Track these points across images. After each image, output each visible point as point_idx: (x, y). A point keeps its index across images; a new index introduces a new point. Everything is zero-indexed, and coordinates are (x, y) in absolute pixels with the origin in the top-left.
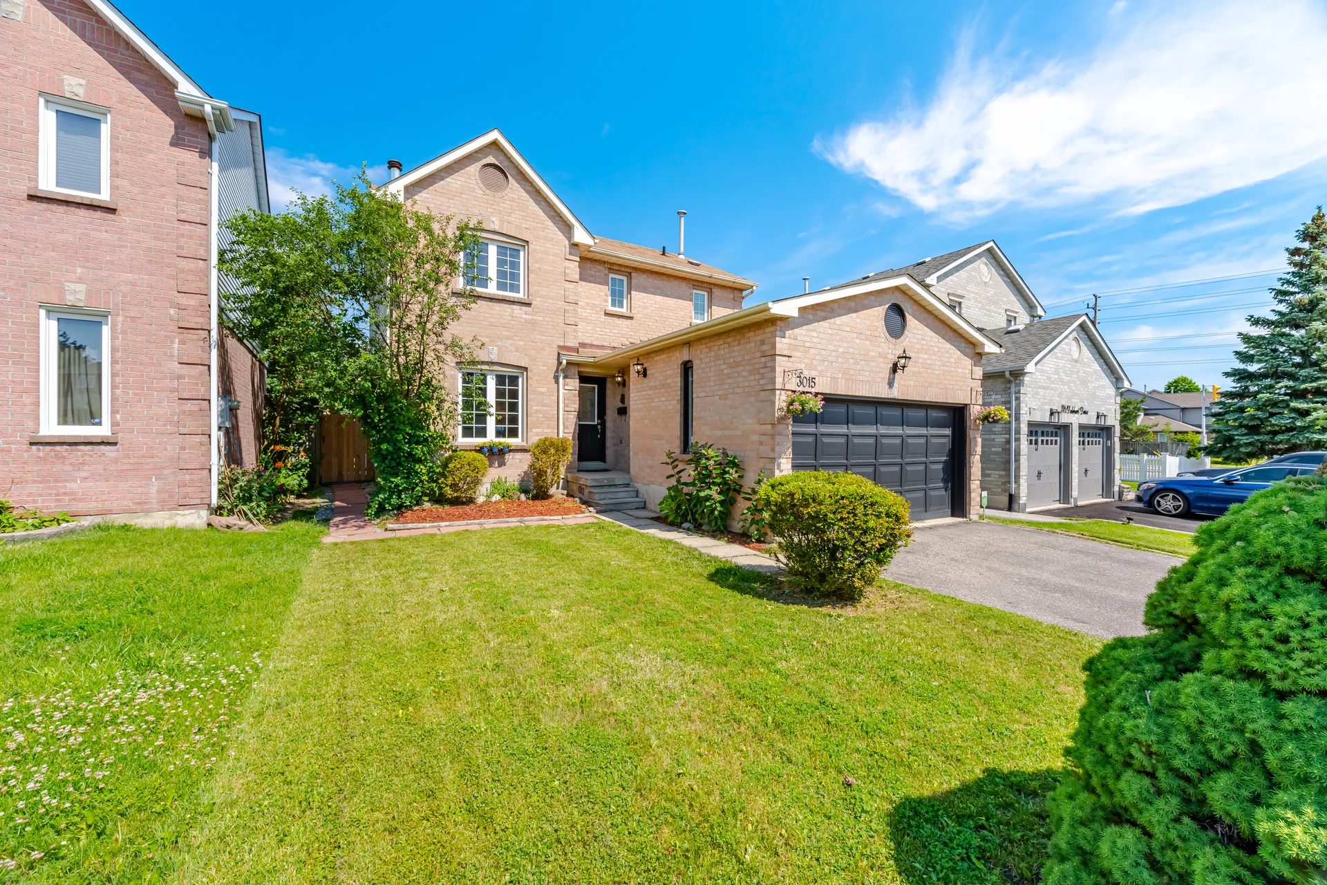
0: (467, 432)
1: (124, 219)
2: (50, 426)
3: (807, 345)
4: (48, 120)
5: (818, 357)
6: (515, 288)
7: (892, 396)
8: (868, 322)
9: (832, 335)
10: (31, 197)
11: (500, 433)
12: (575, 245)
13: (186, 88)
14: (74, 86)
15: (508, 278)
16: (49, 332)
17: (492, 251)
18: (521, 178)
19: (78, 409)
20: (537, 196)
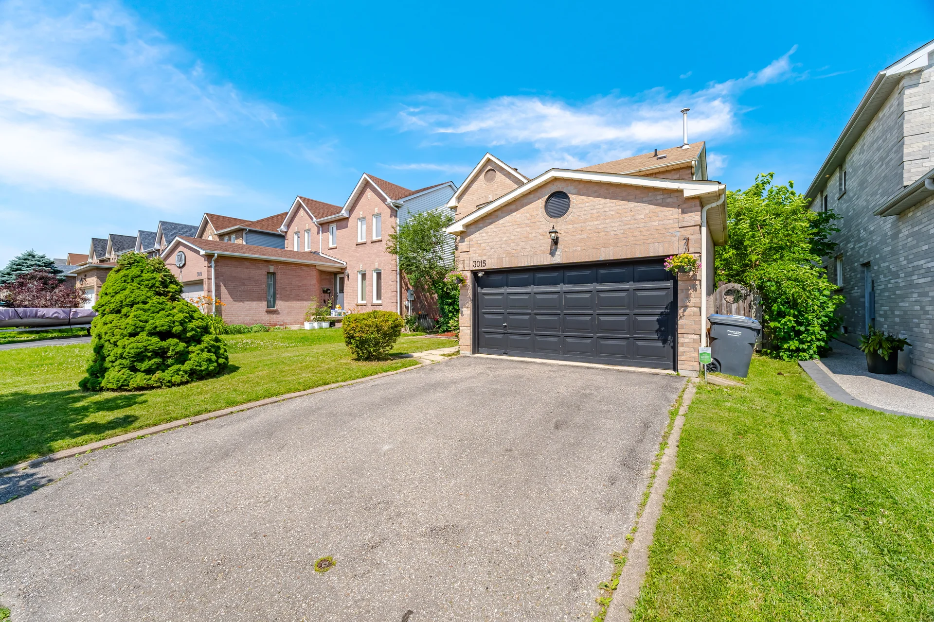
1: (383, 242)
2: (375, 301)
3: (479, 242)
4: (374, 220)
5: (487, 248)
7: (555, 262)
8: (528, 215)
9: (496, 232)
10: (372, 242)
13: (389, 200)
14: (376, 211)
16: (375, 276)
18: (502, 170)
19: (379, 296)
20: (508, 175)
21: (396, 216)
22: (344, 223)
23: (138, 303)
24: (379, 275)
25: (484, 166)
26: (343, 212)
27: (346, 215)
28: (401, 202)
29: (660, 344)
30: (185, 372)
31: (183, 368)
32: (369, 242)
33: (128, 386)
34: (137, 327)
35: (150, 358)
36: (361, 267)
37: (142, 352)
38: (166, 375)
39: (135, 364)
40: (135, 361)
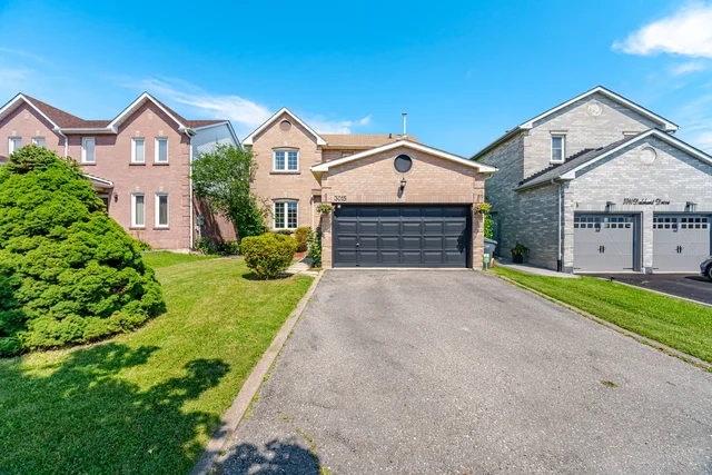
0: (277, 226)
1: (171, 166)
2: (158, 225)
3: (340, 181)
4: (157, 143)
5: (347, 187)
6: (295, 168)
7: (401, 202)
10: (154, 165)
11: (290, 226)
12: (319, 146)
14: (161, 134)
15: (293, 164)
16: (157, 199)
17: (286, 154)
18: (296, 123)
19: (163, 220)
20: (302, 129)
21: (189, 143)
22: (110, 139)
23: (76, 221)
24: (163, 200)
25: (280, 117)
26: (110, 126)
27: (115, 131)
28: (194, 130)
29: (459, 253)
30: (144, 308)
31: (141, 304)
32: (150, 163)
33: (81, 337)
34: (84, 254)
35: (106, 296)
36: (138, 189)
37: (100, 287)
38: (123, 314)
39: (88, 305)
40: (86, 302)
